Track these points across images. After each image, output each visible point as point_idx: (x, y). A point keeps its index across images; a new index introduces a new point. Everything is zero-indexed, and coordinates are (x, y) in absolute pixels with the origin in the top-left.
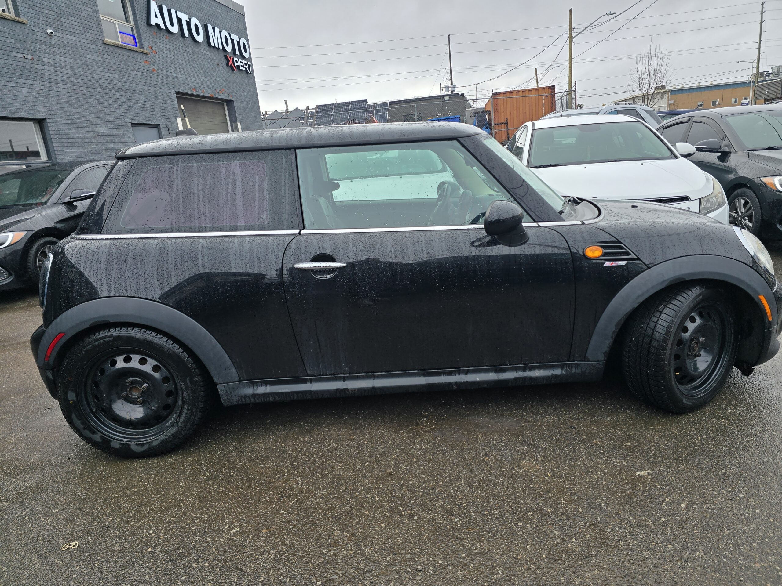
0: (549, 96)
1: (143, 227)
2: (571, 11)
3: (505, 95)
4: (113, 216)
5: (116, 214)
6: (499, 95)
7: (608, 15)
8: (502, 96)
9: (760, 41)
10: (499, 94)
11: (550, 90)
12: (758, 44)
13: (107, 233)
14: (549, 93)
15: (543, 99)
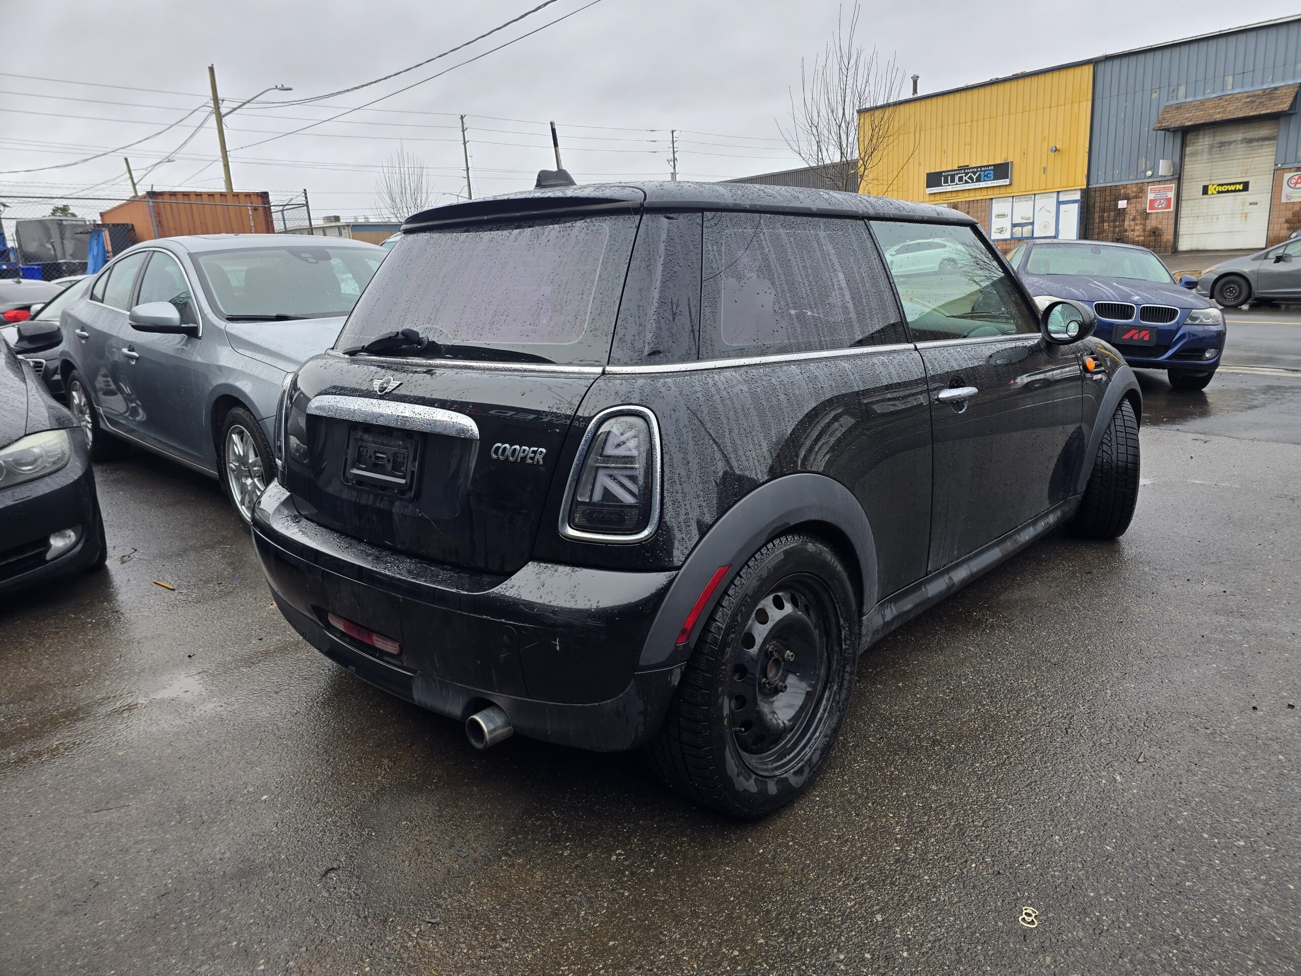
0: (261, 209)
1: (755, 343)
2: (211, 70)
3: (173, 197)
4: (708, 322)
5: (711, 318)
6: (160, 197)
7: (280, 89)
8: (167, 199)
9: (468, 169)
10: (161, 194)
11: (259, 199)
12: (466, 172)
13: (713, 358)
14: (258, 203)
15: (250, 212)
